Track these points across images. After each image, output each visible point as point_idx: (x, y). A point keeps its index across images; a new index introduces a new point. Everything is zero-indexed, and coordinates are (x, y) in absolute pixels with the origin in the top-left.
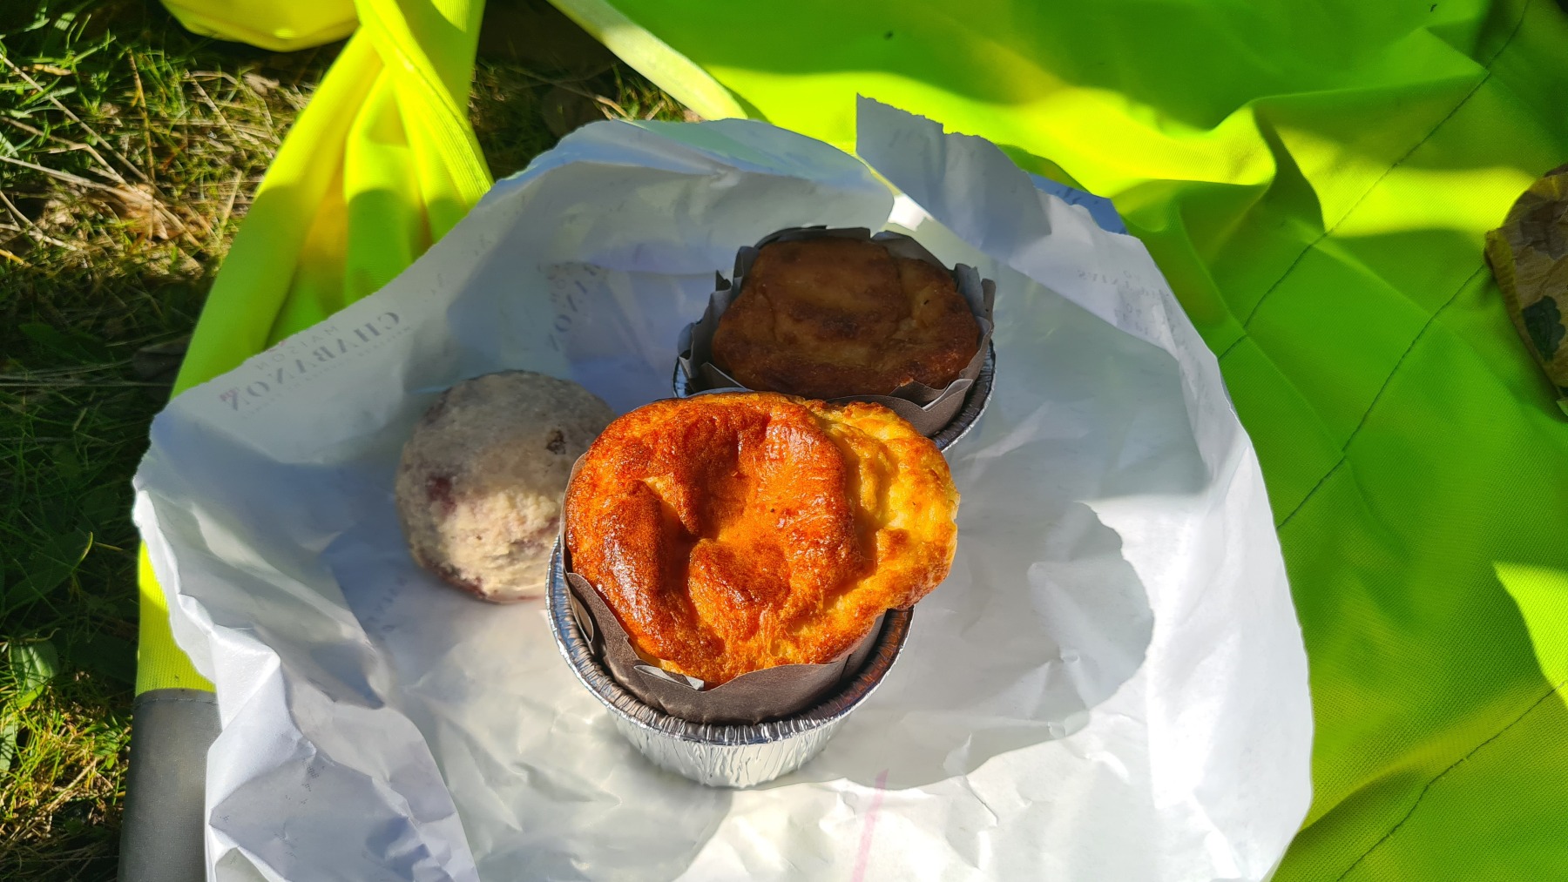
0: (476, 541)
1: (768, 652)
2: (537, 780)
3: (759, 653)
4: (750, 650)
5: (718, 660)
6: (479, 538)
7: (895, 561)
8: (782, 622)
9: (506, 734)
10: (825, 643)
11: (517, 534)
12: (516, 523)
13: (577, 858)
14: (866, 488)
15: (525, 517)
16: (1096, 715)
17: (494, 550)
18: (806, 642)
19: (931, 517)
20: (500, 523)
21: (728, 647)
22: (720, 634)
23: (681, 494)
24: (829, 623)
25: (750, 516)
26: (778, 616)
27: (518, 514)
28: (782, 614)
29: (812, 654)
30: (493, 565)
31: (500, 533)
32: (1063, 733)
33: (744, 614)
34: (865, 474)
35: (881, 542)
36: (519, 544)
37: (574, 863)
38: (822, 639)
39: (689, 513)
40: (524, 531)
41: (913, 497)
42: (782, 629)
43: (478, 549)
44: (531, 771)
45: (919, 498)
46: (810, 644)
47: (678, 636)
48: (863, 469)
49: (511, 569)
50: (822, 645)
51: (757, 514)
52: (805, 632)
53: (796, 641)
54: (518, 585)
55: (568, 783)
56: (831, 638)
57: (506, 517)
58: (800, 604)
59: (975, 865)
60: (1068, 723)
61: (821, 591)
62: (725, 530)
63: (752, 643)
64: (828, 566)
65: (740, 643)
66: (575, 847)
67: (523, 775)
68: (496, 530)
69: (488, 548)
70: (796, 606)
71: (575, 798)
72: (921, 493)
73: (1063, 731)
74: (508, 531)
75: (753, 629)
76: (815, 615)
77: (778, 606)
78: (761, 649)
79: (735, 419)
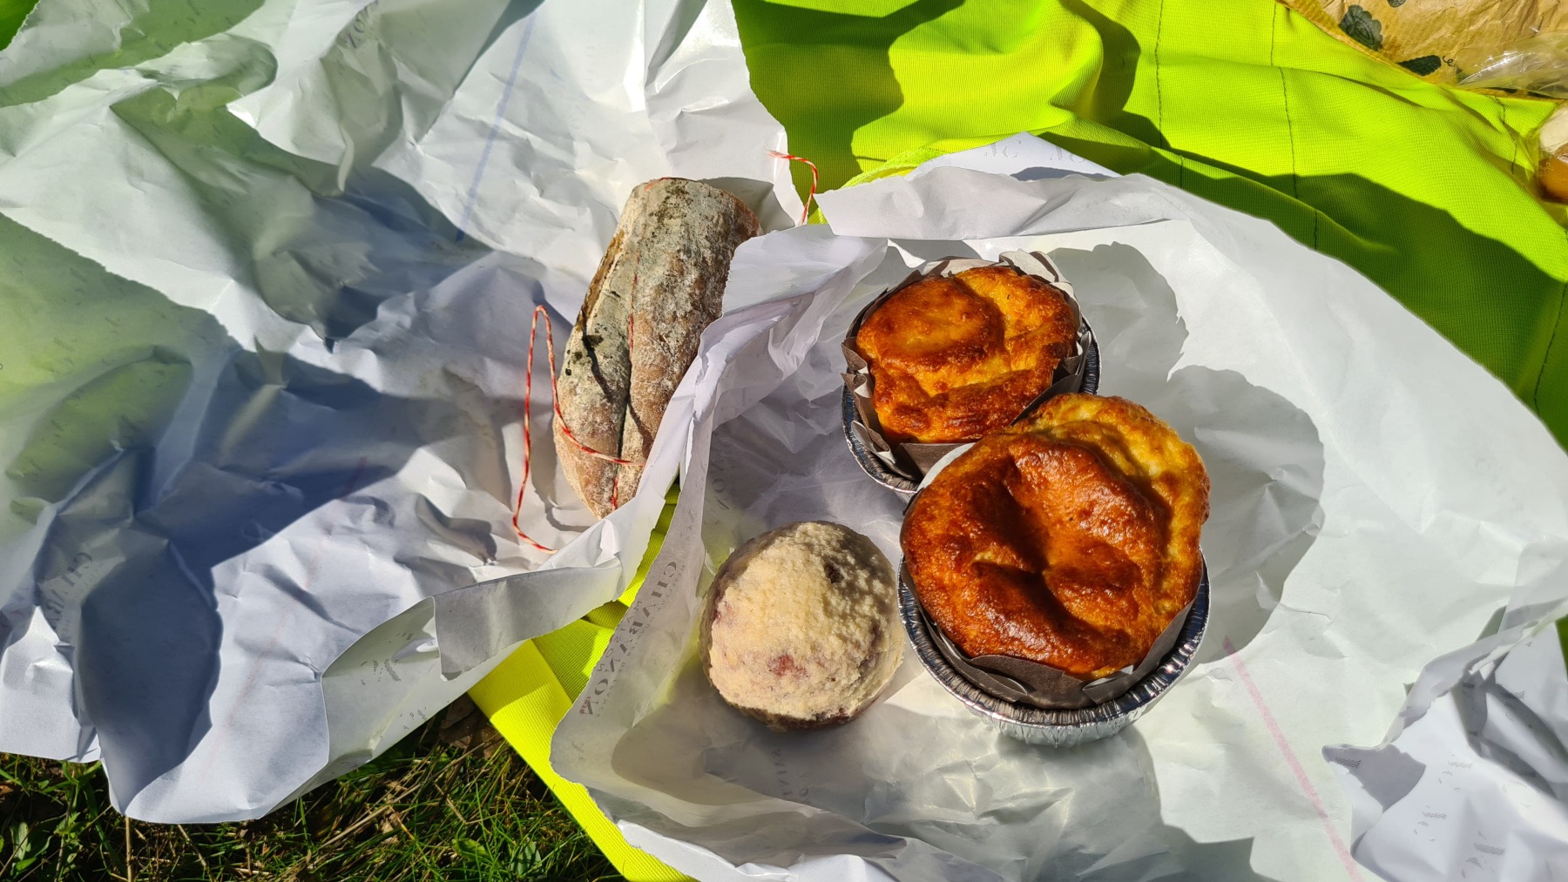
0: (833, 683)
1: (1156, 615)
2: (1004, 816)
3: (1151, 620)
4: (1144, 622)
5: (1132, 644)
6: (833, 680)
7: (1181, 497)
8: (1150, 590)
9: (951, 800)
10: (1186, 583)
11: (860, 656)
12: (855, 651)
13: (1082, 847)
14: (1118, 459)
15: (857, 642)
16: (1324, 502)
17: (849, 680)
18: (1172, 590)
19: (1173, 451)
20: (844, 658)
21: (1129, 631)
22: (1117, 627)
23: (1009, 552)
24: (1176, 568)
25: (1056, 533)
26: (1145, 587)
27: (852, 643)
28: (1147, 584)
29: (1183, 596)
30: (851, 692)
31: (848, 665)
32: (1317, 528)
33: (1124, 603)
34: (1111, 451)
35: (1162, 491)
36: (864, 664)
37: (1083, 851)
38: (1182, 581)
39: (1023, 562)
40: (864, 652)
41: (1151, 445)
42: (1153, 593)
43: (835, 689)
44: (996, 814)
45: (1156, 444)
46: (1177, 591)
47: (1097, 647)
48: (1106, 449)
49: (863, 686)
50: (1185, 585)
51: (1061, 529)
52: (1166, 585)
53: (1167, 596)
54: (870, 694)
55: (1026, 803)
56: (1187, 577)
57: (846, 651)
58: (1153, 569)
59: (1341, 656)
60: (1315, 520)
61: (1157, 551)
62: (1050, 554)
63: (1142, 617)
64: (1148, 531)
65: (1133, 623)
66: (1074, 840)
67: (991, 820)
68: (845, 666)
69: (844, 682)
70: (1151, 572)
71: (1038, 809)
72: (1153, 439)
73: (1317, 527)
74: (853, 660)
75: (1135, 608)
76: (1165, 570)
77: (1140, 580)
78: (1150, 616)
79: (994, 475)
